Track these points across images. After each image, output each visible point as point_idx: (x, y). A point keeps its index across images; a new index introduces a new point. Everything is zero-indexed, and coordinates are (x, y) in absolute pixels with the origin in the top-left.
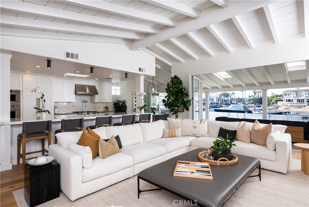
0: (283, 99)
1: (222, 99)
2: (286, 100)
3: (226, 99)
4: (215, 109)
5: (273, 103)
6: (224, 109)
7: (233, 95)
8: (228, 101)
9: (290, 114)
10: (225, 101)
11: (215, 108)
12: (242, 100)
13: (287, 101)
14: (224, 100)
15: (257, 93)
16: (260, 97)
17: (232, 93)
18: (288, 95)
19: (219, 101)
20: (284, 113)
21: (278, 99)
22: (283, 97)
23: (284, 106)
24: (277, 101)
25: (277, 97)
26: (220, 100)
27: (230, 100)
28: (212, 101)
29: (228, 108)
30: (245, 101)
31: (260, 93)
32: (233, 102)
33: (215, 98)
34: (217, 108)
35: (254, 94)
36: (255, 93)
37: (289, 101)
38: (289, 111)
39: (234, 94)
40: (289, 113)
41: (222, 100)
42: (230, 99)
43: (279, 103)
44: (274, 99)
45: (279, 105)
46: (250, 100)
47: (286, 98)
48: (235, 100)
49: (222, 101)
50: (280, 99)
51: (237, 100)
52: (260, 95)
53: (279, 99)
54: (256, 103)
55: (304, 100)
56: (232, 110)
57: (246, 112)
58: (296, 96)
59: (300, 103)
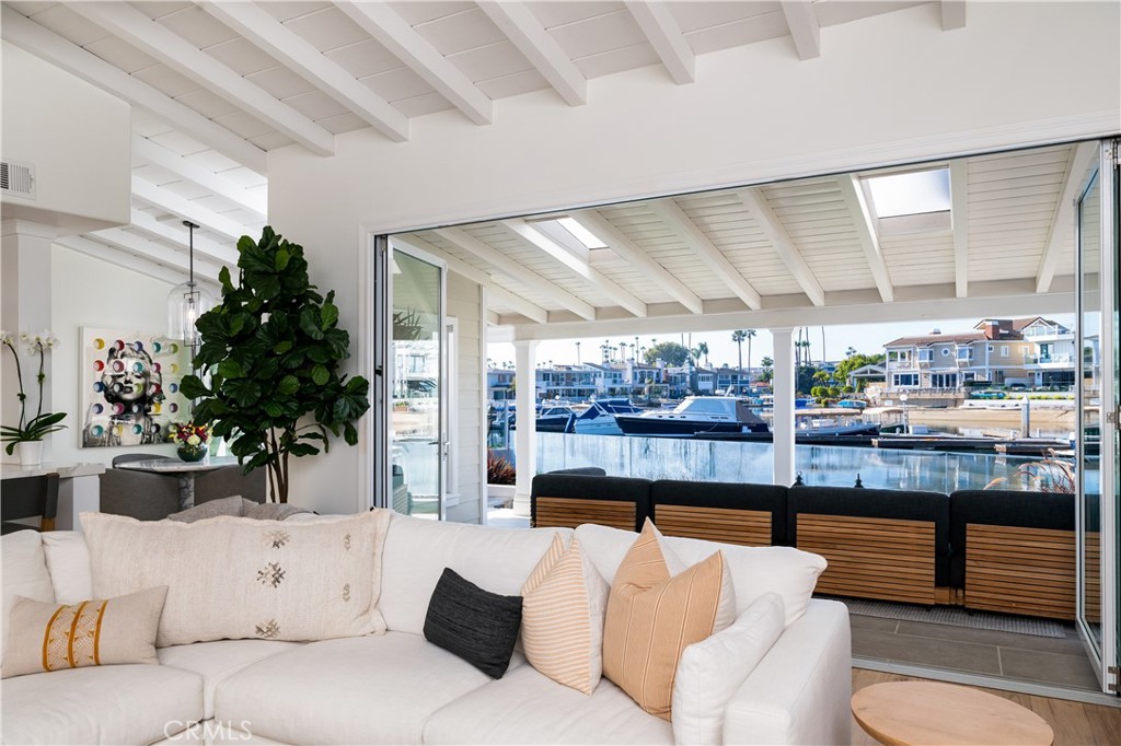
0: (885, 372)
1: (655, 371)
2: (897, 377)
3: (673, 370)
4: (618, 415)
5: (851, 390)
6: (655, 417)
7: (703, 355)
8: (683, 380)
9: (905, 435)
10: (670, 380)
11: (619, 411)
12: (735, 377)
13: (897, 383)
14: (663, 378)
16: (803, 364)
17: (698, 348)
18: (903, 356)
19: (642, 381)
20: (883, 430)
21: (869, 375)
22: (883, 365)
23: (886, 403)
24: (863, 382)
25: (863, 365)
26: (650, 374)
27: (688, 379)
28: (615, 382)
29: (675, 411)
30: (747, 382)
31: (803, 349)
32: (702, 385)
33: (629, 367)
34: (629, 411)
37: (906, 380)
38: (903, 423)
39: (706, 352)
40: (902, 432)
41: (655, 375)
42: (687, 371)
43: (872, 391)
44: (852, 374)
45: (869, 396)
46: (768, 377)
47: (895, 368)
48: (708, 379)
49: (658, 382)
50: (876, 372)
51: (715, 375)
52: (803, 358)
53: (872, 372)
55: (954, 376)
56: (688, 418)
57: (745, 430)
58: (927, 361)
59: (943, 391)
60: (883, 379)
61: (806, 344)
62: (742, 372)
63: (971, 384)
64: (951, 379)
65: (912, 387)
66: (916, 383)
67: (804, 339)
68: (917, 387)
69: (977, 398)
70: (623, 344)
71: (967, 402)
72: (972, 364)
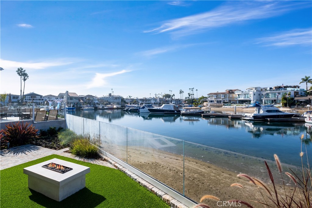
0: (208, 100)
5: (201, 103)
8: (169, 101)
9: (209, 113)
12: (179, 101)
14: (165, 101)
15: (191, 95)
16: (193, 98)
17: (173, 95)
18: (211, 97)
19: (161, 101)
20: (205, 112)
22: (207, 99)
24: (203, 102)
25: (203, 98)
26: (162, 100)
28: (155, 101)
29: (161, 107)
30: (182, 102)
33: (158, 98)
35: (188, 96)
36: (190, 95)
37: (211, 101)
38: (209, 111)
40: (209, 112)
43: (205, 104)
44: (201, 100)
45: (204, 105)
46: (186, 101)
47: (209, 99)
48: (174, 101)
49: (164, 101)
51: (176, 100)
53: (205, 100)
54: (190, 103)
55: (221, 101)
56: (163, 109)
57: (176, 112)
58: (216, 98)
59: (219, 104)
60: (207, 101)
61: (193, 94)
62: (181, 100)
63: (224, 102)
64: (220, 101)
65: (213, 103)
66: (213, 102)
67: (193, 93)
68: (214, 103)
69: (225, 105)
70: (159, 94)
71: (223, 106)
72: (224, 98)
